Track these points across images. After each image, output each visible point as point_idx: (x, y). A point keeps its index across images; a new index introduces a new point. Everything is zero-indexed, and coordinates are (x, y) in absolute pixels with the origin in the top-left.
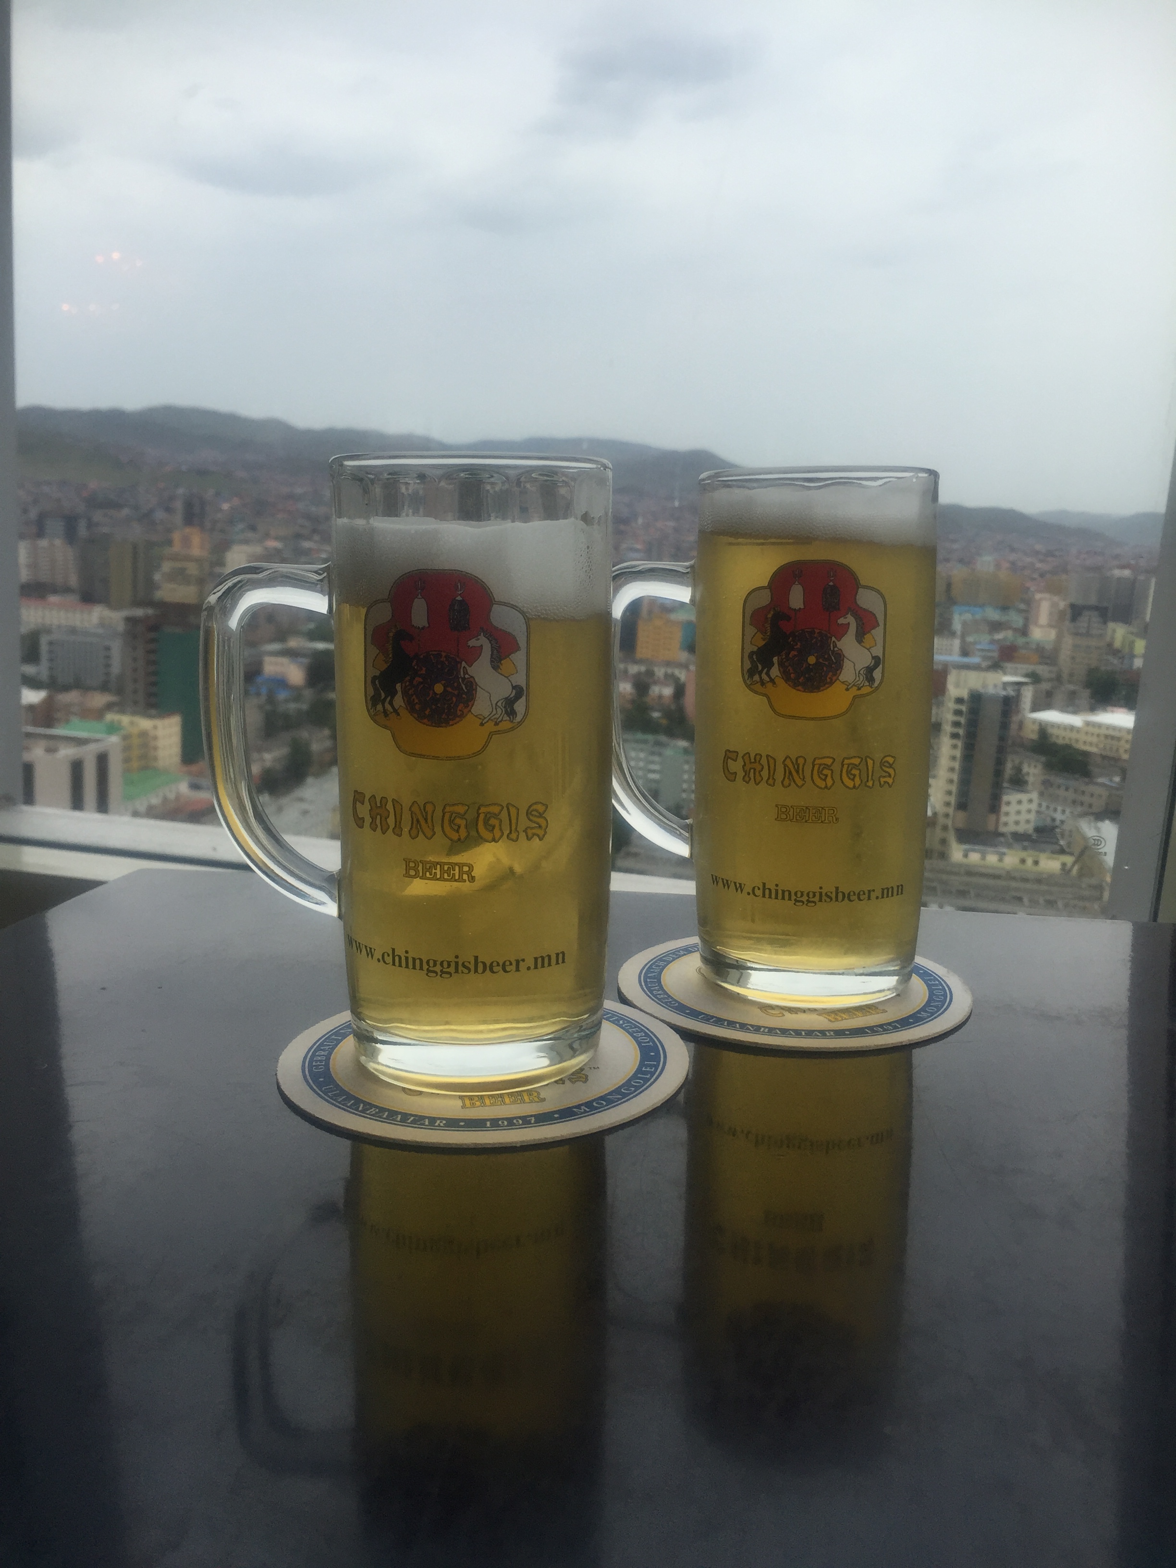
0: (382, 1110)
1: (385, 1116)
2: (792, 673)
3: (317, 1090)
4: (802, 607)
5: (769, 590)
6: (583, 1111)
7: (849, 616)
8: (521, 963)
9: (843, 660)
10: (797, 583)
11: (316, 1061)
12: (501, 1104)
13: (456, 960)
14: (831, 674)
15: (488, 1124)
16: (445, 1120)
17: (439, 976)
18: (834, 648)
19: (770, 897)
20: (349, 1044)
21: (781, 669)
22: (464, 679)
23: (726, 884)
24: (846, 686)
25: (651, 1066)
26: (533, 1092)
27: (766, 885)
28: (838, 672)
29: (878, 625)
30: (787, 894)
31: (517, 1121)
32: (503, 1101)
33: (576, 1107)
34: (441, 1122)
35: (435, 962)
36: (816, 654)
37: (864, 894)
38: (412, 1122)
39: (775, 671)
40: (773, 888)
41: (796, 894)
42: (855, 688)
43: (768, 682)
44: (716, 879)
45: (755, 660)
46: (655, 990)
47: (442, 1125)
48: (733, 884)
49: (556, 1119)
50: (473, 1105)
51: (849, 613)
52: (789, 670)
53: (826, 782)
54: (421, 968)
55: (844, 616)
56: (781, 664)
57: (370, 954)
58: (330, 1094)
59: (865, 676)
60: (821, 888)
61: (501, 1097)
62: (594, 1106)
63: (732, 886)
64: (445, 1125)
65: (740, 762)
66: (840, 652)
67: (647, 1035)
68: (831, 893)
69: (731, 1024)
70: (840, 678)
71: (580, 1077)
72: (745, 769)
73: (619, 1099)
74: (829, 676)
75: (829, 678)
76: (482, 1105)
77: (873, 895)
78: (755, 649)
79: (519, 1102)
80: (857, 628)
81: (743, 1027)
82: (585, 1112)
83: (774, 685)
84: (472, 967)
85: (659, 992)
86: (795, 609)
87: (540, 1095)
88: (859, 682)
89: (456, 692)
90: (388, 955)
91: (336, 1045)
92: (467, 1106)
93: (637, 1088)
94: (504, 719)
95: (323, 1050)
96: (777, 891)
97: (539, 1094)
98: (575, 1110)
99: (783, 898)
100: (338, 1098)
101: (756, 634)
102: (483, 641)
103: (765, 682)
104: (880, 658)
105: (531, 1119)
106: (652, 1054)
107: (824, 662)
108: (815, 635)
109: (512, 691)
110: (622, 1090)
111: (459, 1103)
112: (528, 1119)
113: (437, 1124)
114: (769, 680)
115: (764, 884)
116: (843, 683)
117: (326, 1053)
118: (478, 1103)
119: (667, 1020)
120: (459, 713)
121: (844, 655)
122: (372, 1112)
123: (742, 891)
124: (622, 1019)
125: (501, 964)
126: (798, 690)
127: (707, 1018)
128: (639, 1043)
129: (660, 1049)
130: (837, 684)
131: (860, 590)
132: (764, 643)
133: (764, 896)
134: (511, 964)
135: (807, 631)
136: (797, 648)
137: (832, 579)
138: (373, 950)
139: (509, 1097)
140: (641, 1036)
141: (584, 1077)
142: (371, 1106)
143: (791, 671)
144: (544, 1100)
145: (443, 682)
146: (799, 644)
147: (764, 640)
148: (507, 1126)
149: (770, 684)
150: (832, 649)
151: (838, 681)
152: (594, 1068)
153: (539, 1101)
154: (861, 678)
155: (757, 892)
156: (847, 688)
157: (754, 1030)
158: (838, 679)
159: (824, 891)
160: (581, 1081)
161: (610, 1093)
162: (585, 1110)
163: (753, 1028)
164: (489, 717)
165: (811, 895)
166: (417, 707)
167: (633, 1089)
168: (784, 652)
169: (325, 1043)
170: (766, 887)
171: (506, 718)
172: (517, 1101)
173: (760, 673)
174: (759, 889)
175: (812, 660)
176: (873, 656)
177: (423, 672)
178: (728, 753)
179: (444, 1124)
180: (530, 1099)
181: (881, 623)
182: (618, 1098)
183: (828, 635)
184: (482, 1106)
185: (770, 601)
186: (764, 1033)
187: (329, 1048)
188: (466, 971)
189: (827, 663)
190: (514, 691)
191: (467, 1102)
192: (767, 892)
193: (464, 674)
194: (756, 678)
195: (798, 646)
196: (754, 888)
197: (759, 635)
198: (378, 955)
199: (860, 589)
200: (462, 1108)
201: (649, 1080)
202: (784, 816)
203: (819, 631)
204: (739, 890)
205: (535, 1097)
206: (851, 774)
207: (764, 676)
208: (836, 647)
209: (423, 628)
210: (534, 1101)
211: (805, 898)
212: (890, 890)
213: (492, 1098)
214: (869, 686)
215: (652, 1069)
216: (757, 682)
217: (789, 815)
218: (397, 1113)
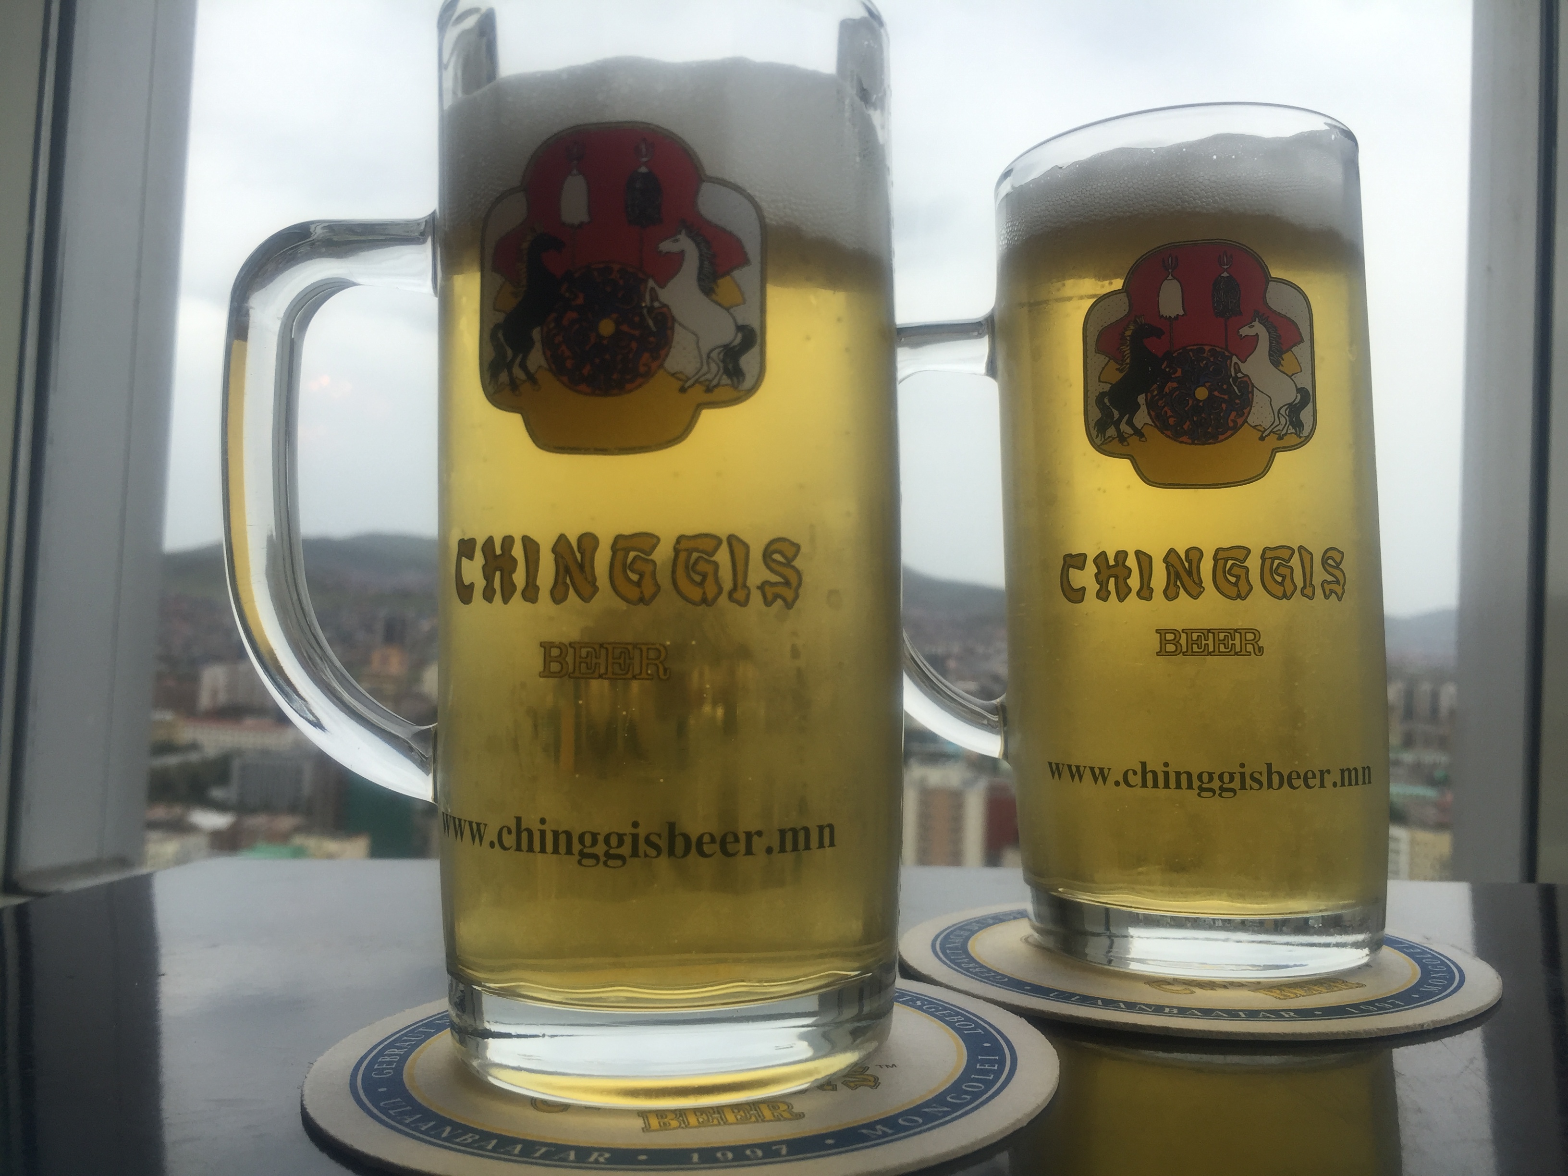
0: (487, 1136)
1: (490, 1147)
2: (1170, 417)
3: (370, 1105)
4: (1181, 313)
5: (1125, 294)
6: (880, 1133)
7: (1256, 324)
8: (755, 838)
9: (1252, 392)
10: (1170, 277)
11: (382, 1063)
12: (719, 1123)
13: (634, 831)
14: (1234, 414)
15: (695, 1157)
16: (608, 1152)
17: (601, 863)
18: (1236, 373)
19: (1155, 785)
20: (444, 1041)
21: (1151, 412)
22: (651, 309)
23: (1076, 773)
24: (1261, 433)
25: (992, 1063)
26: (779, 1104)
27: (1147, 767)
28: (1246, 411)
29: (1302, 341)
30: (1184, 778)
31: (753, 1152)
32: (722, 1120)
33: (864, 1126)
34: (600, 1156)
35: (594, 836)
36: (1209, 384)
37: (1314, 777)
38: (543, 1157)
39: (1142, 417)
40: (1160, 769)
41: (1200, 777)
42: (1274, 437)
43: (1131, 435)
44: (1058, 768)
45: (1108, 404)
46: (963, 963)
47: (601, 1160)
48: (1088, 771)
49: (830, 1147)
50: (664, 1127)
51: (1257, 319)
52: (1166, 412)
53: (1237, 586)
54: (569, 852)
55: (1249, 324)
56: (1150, 405)
57: (477, 835)
58: (391, 1112)
59: (1287, 418)
60: (1242, 765)
61: (719, 1113)
62: (900, 1124)
63: (1087, 775)
64: (609, 1161)
65: (1091, 568)
66: (1246, 379)
67: (968, 1019)
68: (1261, 773)
69: (1109, 1003)
70: (1250, 420)
71: (864, 1080)
72: (1100, 580)
73: (946, 1114)
74: (1232, 416)
75: (1231, 420)
76: (683, 1125)
77: (1329, 780)
78: (1107, 388)
79: (753, 1119)
80: (1271, 343)
81: (1131, 1006)
82: (885, 1135)
83: (1143, 439)
84: (663, 843)
85: (971, 965)
86: (1170, 317)
87: (792, 1108)
88: (1280, 427)
89: (637, 333)
90: (510, 832)
91: (423, 1041)
92: (652, 1128)
93: (976, 1096)
94: (723, 382)
95: (398, 1048)
96: (1166, 774)
97: (790, 1106)
98: (864, 1131)
99: (1178, 786)
100: (405, 1117)
101: (1106, 364)
102: (684, 244)
103: (1126, 436)
104: (1307, 391)
105: (781, 1149)
106: (986, 1045)
107: (1223, 396)
108: (1205, 355)
109: (736, 335)
110: (949, 1099)
111: (639, 1123)
112: (774, 1148)
113: (592, 1159)
114: (1133, 433)
115: (1144, 765)
116: (1254, 427)
117: (402, 1052)
118: (674, 1123)
119: (999, 999)
120: (642, 369)
121: (1253, 386)
122: (465, 1140)
123: (1105, 780)
124: (918, 999)
125: (718, 840)
126: (1181, 442)
127: (1065, 996)
128: (958, 1031)
129: (999, 1037)
130: (1245, 431)
131: (1272, 285)
132: (1121, 375)
133: (1144, 785)
134: (737, 840)
135: (1191, 350)
136: (1176, 377)
137: (1226, 267)
138: (482, 827)
139: (733, 1112)
140: (958, 1021)
141: (873, 1079)
142: (467, 1129)
143: (1169, 413)
144: (800, 1116)
145: (615, 316)
146: (1179, 370)
147: (1121, 371)
148: (733, 1160)
149: (1136, 438)
150: (1233, 375)
151: (1246, 424)
152: (887, 1066)
153: (790, 1117)
154: (1283, 421)
155: (1131, 778)
156: (1262, 436)
157: (1152, 1012)
158: (1245, 421)
159: (1248, 771)
160: (865, 1085)
161: (927, 1104)
162: (884, 1132)
163: (1151, 1009)
164: (697, 377)
165: (1226, 778)
166: (569, 364)
167: (968, 1097)
168: (1155, 386)
169: (405, 1038)
170: (1148, 770)
171: (725, 380)
172: (751, 1118)
173: (1117, 424)
174: (1135, 773)
175: (1202, 393)
176: (1299, 387)
177: (580, 301)
178: (1067, 559)
179: (606, 1159)
180: (775, 1114)
181: (1306, 337)
182: (944, 1112)
183: (1227, 353)
184: (683, 1128)
185: (1127, 311)
186: (1171, 1014)
187: (408, 1045)
188: (652, 852)
189: (1226, 397)
190: (740, 336)
191: (654, 1122)
192: (1149, 776)
193: (652, 301)
194: (1111, 431)
195: (1179, 373)
196: (1126, 775)
197: (1113, 365)
198: (491, 834)
199: (1270, 283)
200: (643, 1131)
201: (993, 1083)
202: (1171, 648)
203: (1210, 347)
204: (1100, 778)
205: (784, 1111)
206: (1279, 575)
207: (1124, 427)
208: (1240, 371)
209: (581, 224)
210: (782, 1119)
211: (1216, 784)
212: (1353, 773)
213: (702, 1115)
214: (1296, 434)
215: (994, 1066)
216: (1114, 439)
217: (1181, 644)
218: (514, 1141)
